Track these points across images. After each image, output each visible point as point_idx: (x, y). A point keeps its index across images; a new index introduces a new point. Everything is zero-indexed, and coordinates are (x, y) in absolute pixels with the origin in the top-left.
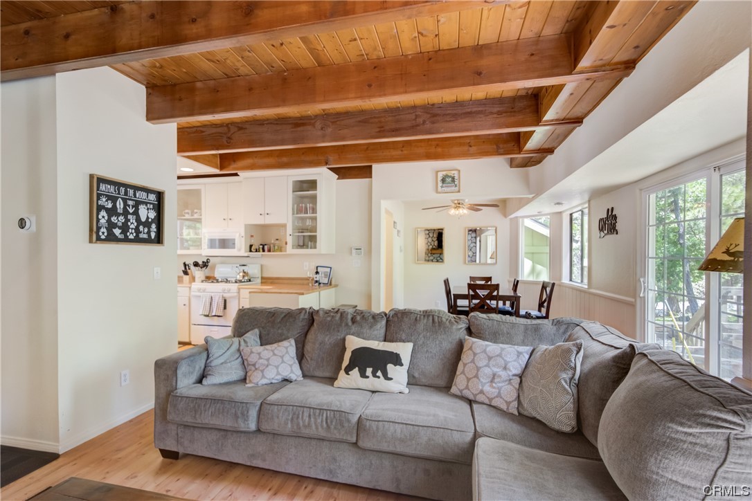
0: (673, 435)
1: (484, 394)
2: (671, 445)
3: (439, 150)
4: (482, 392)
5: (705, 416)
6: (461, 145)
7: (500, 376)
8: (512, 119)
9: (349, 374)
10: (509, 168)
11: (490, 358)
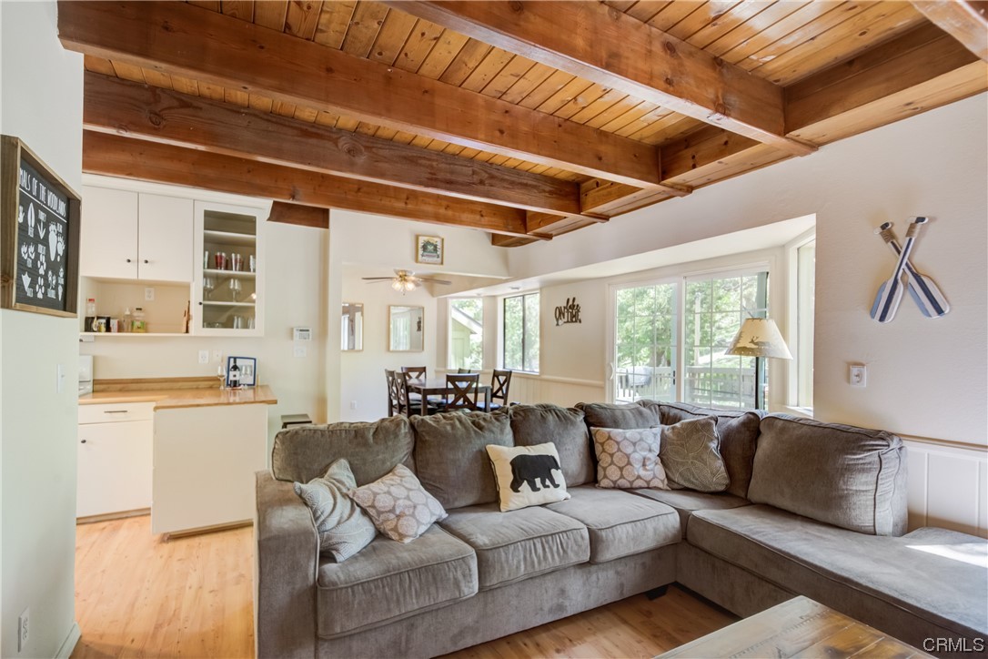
0: (851, 462)
1: (641, 478)
2: (849, 469)
3: (450, 213)
4: (639, 477)
5: (865, 445)
6: (473, 212)
7: (649, 459)
8: (561, 202)
9: (519, 491)
10: (490, 244)
11: (634, 444)
